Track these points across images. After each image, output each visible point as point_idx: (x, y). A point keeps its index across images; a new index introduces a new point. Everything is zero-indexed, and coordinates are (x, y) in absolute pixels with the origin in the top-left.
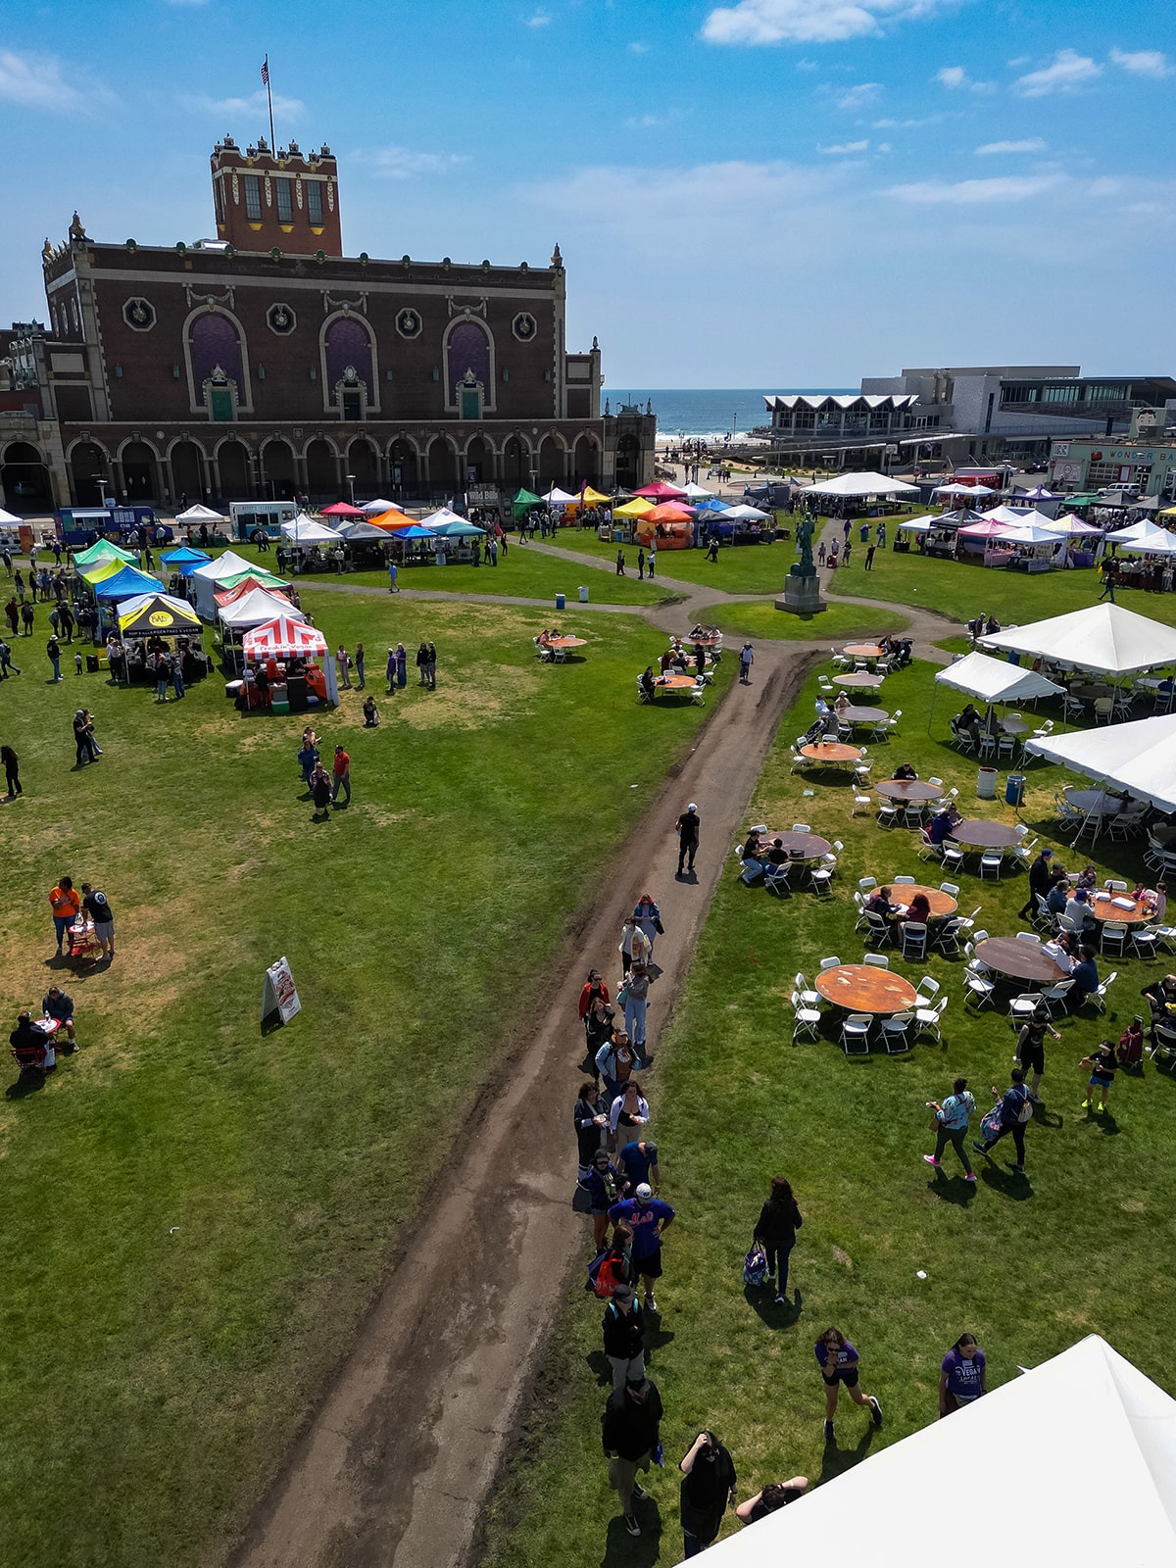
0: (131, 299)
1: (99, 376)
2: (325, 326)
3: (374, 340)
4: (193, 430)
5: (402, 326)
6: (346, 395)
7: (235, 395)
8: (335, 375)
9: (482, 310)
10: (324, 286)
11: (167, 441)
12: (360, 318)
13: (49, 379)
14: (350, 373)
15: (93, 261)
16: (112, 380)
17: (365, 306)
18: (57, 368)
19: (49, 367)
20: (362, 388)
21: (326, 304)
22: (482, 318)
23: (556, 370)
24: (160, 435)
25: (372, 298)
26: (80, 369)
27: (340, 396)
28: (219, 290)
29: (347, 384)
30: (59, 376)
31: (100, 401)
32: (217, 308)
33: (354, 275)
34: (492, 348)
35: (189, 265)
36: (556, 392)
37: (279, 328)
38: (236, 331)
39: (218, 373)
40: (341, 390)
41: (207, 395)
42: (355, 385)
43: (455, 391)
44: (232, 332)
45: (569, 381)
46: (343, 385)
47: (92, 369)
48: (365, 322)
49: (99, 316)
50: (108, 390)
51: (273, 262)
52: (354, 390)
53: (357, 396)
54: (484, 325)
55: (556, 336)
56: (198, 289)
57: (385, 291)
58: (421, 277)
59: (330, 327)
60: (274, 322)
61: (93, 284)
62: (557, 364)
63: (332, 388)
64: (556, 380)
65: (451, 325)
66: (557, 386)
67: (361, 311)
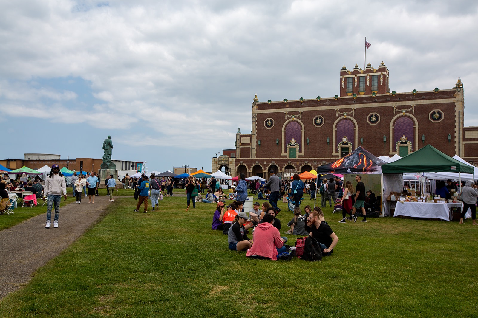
0: (267, 119)
1: (254, 144)
2: (336, 122)
3: (357, 126)
4: (276, 161)
5: (370, 120)
6: (342, 148)
7: (298, 149)
8: (338, 140)
9: (412, 110)
10: (337, 108)
11: (267, 165)
12: (351, 118)
13: (239, 146)
14: (345, 140)
15: (258, 108)
16: (258, 145)
17: (354, 113)
18: (242, 142)
19: (240, 142)
20: (350, 146)
21: (337, 114)
22: (412, 114)
23: (456, 134)
24: (265, 163)
25: (357, 110)
26: (249, 142)
27: (340, 149)
28: (297, 113)
29: (343, 144)
30: (243, 144)
31: (253, 152)
32: (296, 119)
33: (350, 102)
34: (417, 126)
35: (287, 106)
36: (456, 145)
37: (317, 124)
38: (301, 126)
39: (293, 141)
40: (340, 146)
41: (288, 149)
42: (347, 144)
43: (396, 146)
44: (300, 127)
45: (465, 139)
46: (341, 144)
47: (252, 142)
48: (353, 119)
49: (257, 125)
50: (256, 149)
51: (318, 102)
52: (346, 146)
53: (347, 148)
54: (413, 117)
55: (456, 119)
56: (290, 113)
57: (363, 107)
58: (381, 100)
59: (338, 123)
60: (315, 123)
61: (257, 115)
62: (457, 132)
63: (337, 145)
64: (456, 140)
65: (395, 118)
66: (457, 142)
67: (352, 116)
